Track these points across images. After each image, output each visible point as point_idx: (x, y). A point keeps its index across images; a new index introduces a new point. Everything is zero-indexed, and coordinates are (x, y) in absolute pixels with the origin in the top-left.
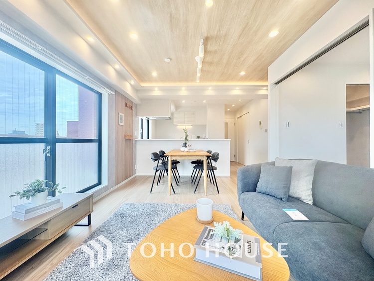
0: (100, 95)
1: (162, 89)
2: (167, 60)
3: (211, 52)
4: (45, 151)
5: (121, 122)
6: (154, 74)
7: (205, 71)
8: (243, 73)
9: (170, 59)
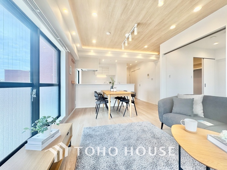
0: (60, 52)
2: (108, 33)
6: (94, 41)
8: (146, 47)
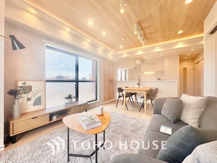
0: (97, 61)
1: (127, 53)
2: (123, 39)
3: (146, 28)
4: (75, 85)
5: (107, 73)
7: (149, 38)
9: (125, 38)
